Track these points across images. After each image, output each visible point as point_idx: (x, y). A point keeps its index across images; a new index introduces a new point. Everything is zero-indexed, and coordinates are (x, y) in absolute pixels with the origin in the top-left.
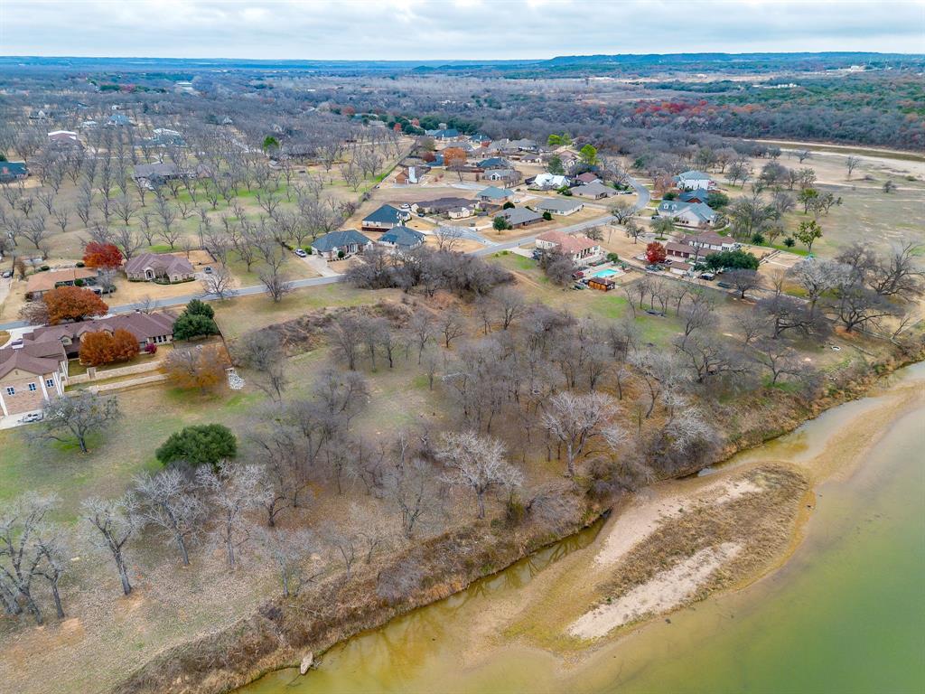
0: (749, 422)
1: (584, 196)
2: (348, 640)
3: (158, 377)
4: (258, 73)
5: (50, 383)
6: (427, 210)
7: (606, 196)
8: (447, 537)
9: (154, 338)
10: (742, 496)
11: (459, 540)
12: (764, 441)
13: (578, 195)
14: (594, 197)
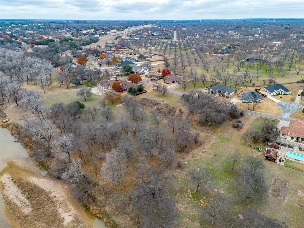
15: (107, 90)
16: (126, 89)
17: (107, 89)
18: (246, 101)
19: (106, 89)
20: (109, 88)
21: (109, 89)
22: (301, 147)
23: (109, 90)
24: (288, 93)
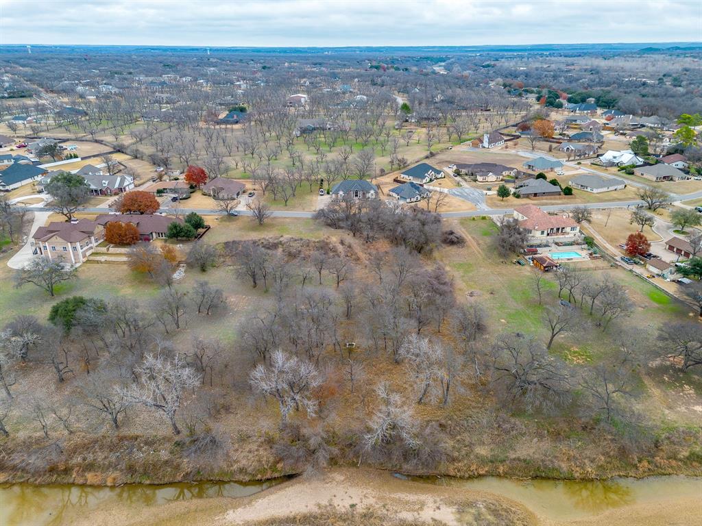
0: (529, 449)
1: (645, 176)
2: (14, 484)
3: (125, 259)
4: (495, 55)
5: (75, 249)
6: (463, 171)
7: (672, 180)
8: (136, 438)
9: (159, 234)
10: (431, 521)
11: (142, 445)
12: (535, 478)
13: (639, 175)
14: (655, 179)
15: (87, 250)
16: (152, 233)
17: (87, 248)
18: (412, 200)
19: (84, 249)
20: (91, 243)
21: (90, 245)
22: (557, 241)
23: (91, 248)
24: (439, 176)
